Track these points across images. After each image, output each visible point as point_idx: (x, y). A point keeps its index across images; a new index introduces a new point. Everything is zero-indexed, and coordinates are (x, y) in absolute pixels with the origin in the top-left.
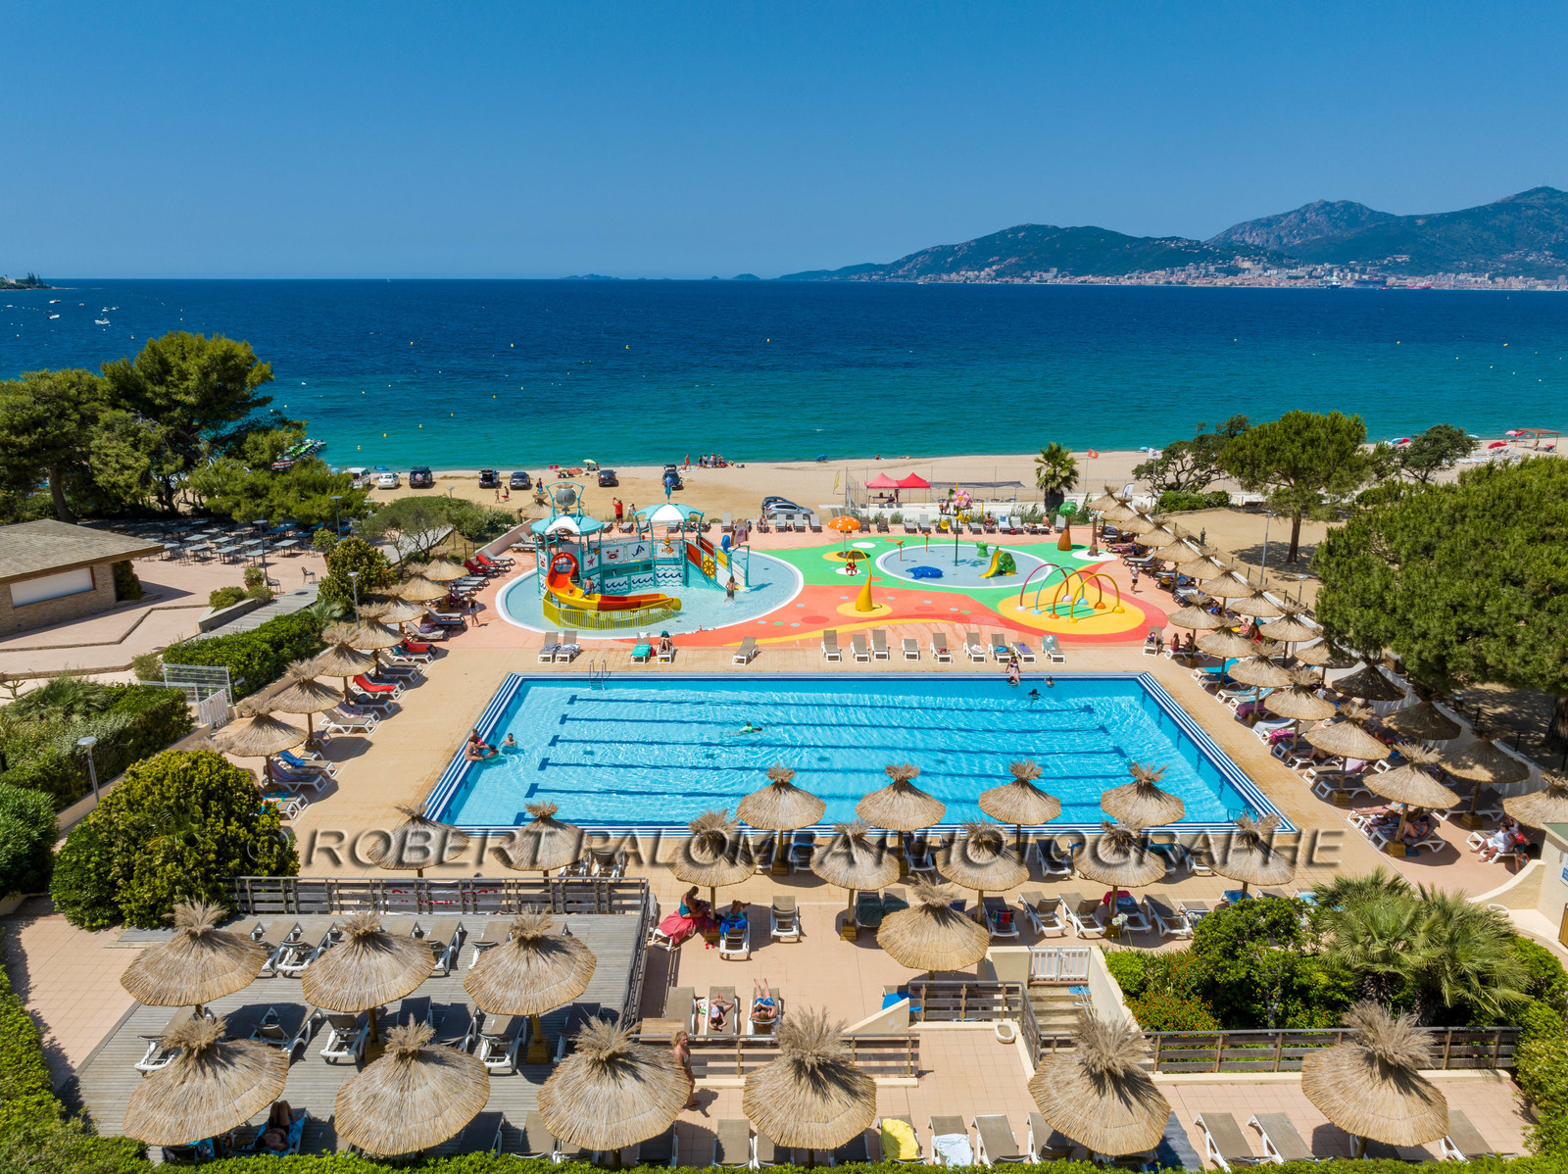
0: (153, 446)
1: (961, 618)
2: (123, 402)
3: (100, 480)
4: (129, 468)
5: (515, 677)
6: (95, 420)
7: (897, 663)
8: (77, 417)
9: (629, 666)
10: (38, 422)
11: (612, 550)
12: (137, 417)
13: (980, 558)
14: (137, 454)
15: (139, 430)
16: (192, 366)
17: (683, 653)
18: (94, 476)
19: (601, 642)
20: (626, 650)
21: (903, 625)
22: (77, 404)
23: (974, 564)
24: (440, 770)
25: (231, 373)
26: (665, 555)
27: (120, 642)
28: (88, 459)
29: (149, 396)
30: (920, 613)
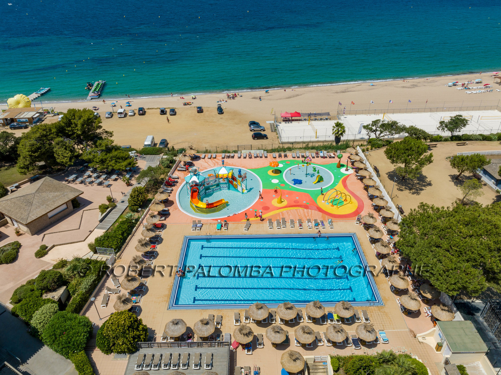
1: (306, 207)
2: (60, 134)
3: (58, 161)
4: (66, 157)
5: (186, 237)
7: (288, 230)
9: (216, 232)
11: (208, 183)
12: (65, 139)
13: (314, 172)
14: (67, 152)
15: (66, 143)
16: (79, 123)
17: (231, 225)
18: (56, 159)
19: (208, 220)
20: (214, 224)
21: (290, 210)
22: (46, 136)
23: (312, 177)
24: (173, 281)
26: (223, 182)
27: (79, 228)
28: (54, 155)
29: (67, 132)
30: (295, 204)
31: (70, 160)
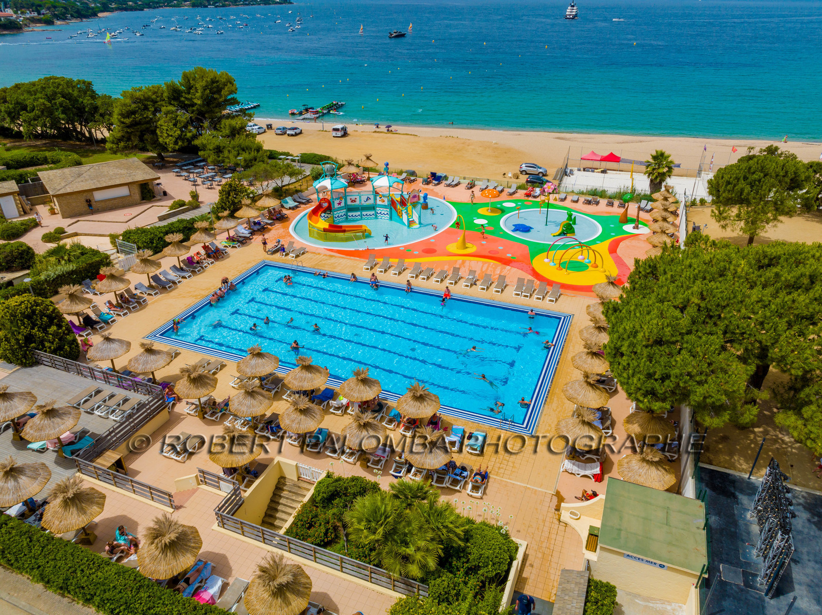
0: (183, 124)
1: (506, 262)
2: (172, 102)
3: (161, 140)
4: (171, 136)
5: (263, 262)
6: (160, 111)
8: (153, 109)
10: (133, 112)
11: (353, 198)
12: (177, 110)
14: (175, 129)
15: (177, 116)
16: (200, 85)
18: (158, 139)
19: (318, 248)
21: (471, 261)
22: (154, 102)
25: (215, 89)
26: (381, 203)
27: (127, 222)
28: (156, 130)
29: (182, 99)
30: (490, 255)
31: (176, 143)
